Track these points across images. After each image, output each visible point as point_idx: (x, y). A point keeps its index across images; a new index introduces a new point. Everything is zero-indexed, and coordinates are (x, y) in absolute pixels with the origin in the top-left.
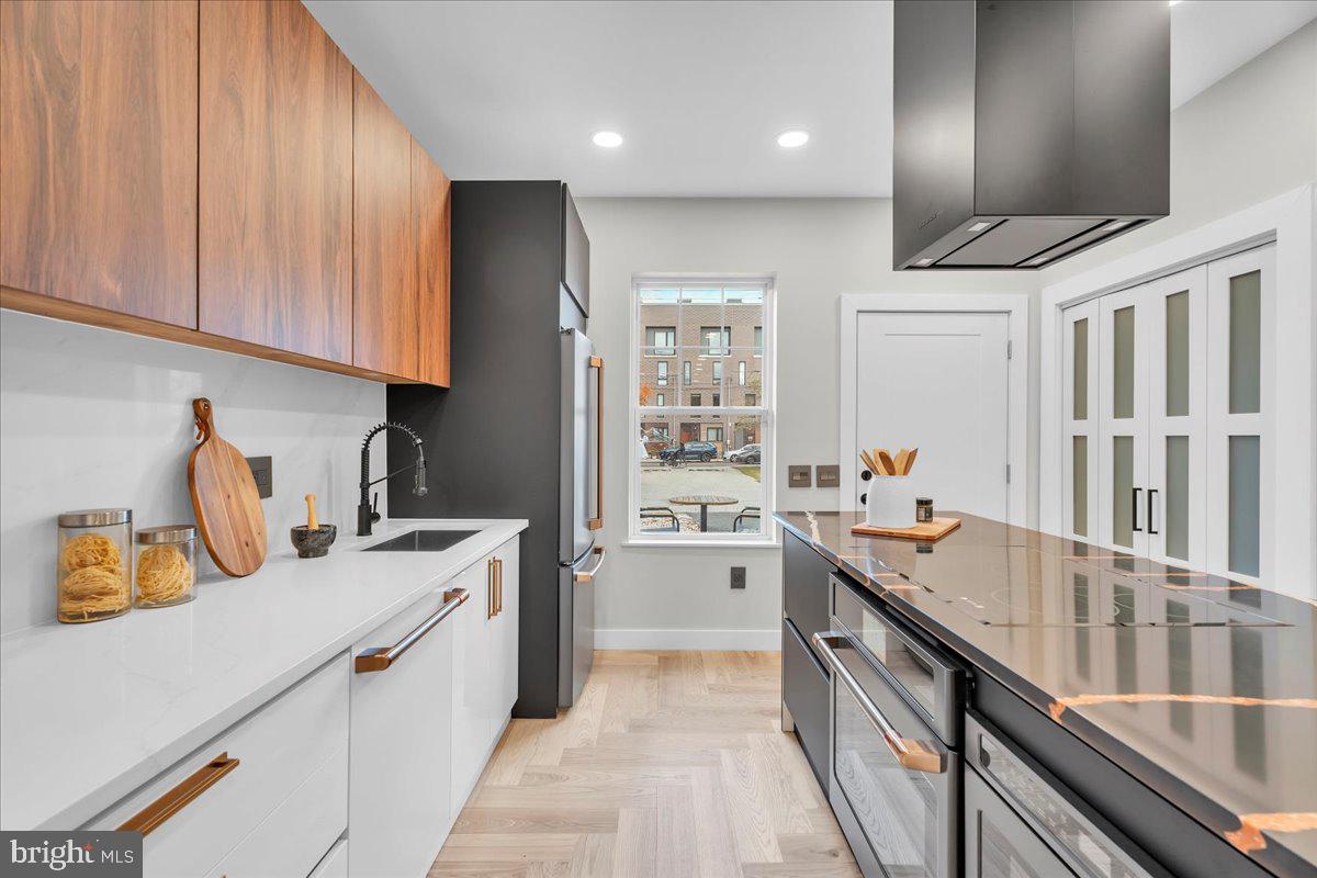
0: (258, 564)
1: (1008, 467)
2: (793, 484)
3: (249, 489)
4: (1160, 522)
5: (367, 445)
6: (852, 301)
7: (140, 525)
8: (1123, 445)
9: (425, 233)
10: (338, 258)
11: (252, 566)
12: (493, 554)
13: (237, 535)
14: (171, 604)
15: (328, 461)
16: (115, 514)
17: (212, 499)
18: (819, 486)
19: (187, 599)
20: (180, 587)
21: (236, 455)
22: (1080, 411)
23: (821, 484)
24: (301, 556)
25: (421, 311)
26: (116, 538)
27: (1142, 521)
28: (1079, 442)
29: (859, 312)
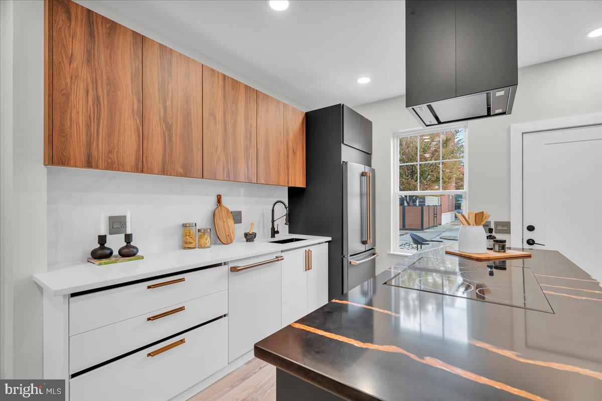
0: (231, 242)
3: (231, 221)
5: (273, 208)
7: (198, 227)
9: (291, 134)
10: (251, 151)
11: (229, 241)
12: (309, 248)
13: (225, 233)
14: (204, 248)
15: (263, 213)
16: (192, 224)
17: (220, 223)
19: (208, 247)
20: (206, 244)
21: (228, 210)
23: (497, 232)
24: (247, 241)
25: (290, 162)
26: (193, 230)
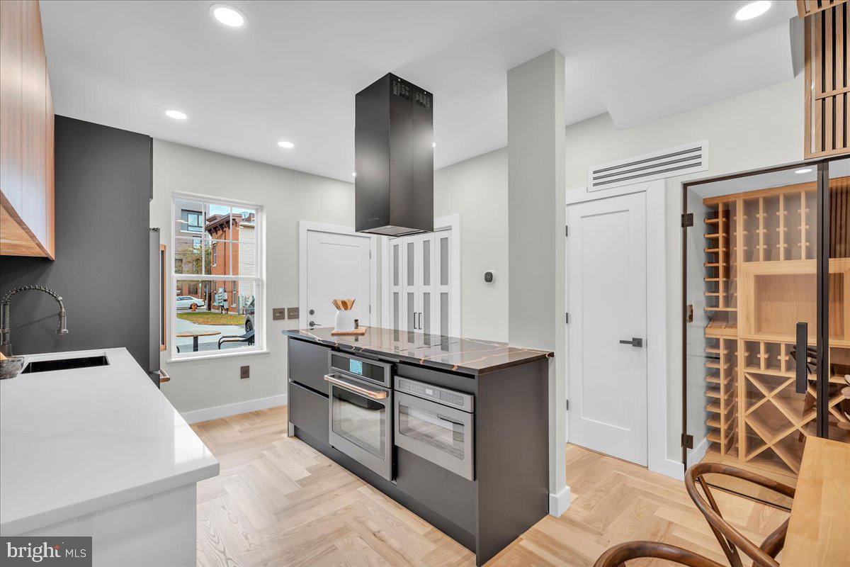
1: (370, 306)
2: (275, 318)
4: (422, 326)
6: (305, 225)
8: (410, 295)
18: (289, 319)
22: (396, 283)
23: (290, 318)
27: (417, 326)
28: (396, 295)
29: (308, 230)
